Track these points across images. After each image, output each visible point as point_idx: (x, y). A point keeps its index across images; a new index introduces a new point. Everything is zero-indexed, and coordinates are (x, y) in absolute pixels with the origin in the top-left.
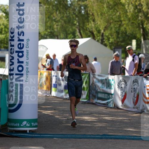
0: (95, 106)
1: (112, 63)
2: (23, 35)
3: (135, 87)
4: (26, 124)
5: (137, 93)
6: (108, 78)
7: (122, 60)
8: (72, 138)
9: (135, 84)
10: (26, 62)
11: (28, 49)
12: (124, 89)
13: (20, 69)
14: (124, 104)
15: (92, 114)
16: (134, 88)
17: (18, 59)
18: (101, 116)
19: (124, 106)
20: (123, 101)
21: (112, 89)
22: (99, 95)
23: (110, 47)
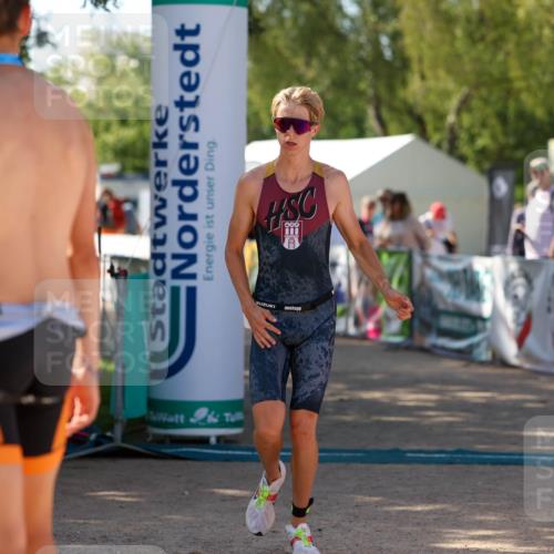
2: (197, 129)
4: (206, 418)
6: (471, 265)
8: (354, 460)
10: (208, 217)
11: (211, 174)
12: (523, 302)
13: (187, 237)
14: (523, 348)
17: (180, 208)
19: (525, 356)
20: (521, 340)
21: (484, 301)
22: (442, 321)
23: (479, 164)
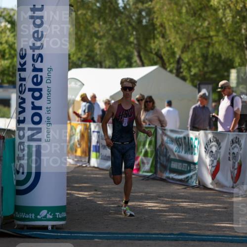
0: (165, 183)
1: (194, 109)
2: (42, 61)
3: (236, 150)
4: (46, 215)
5: (239, 161)
6: (188, 135)
7: (214, 104)
8: (125, 238)
9: (236, 146)
10: (47, 108)
11: (49, 85)
12: (216, 155)
13: (36, 119)
14: (215, 180)
15: (160, 197)
16: (234, 153)
17: (33, 103)
18: (175, 202)
19: (216, 184)
20: (214, 175)
21: (195, 154)
22: (172, 165)
23: (192, 81)
